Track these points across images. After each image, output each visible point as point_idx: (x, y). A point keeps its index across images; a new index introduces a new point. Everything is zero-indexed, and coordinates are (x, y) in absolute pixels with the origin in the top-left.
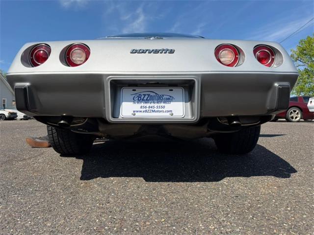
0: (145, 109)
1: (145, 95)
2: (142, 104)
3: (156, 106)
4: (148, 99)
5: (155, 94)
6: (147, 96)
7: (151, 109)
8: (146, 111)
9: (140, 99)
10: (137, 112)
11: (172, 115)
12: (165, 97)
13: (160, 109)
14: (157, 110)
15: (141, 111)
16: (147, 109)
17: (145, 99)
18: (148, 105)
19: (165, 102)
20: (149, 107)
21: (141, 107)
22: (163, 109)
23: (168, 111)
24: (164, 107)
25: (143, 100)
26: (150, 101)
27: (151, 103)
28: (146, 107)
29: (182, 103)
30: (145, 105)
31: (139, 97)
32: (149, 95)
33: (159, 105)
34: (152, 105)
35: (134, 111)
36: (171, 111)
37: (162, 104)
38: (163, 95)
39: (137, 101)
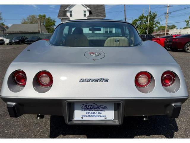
0: (89, 115)
1: (89, 105)
2: (87, 112)
3: (96, 113)
4: (91, 108)
5: (95, 105)
6: (90, 106)
7: (93, 114)
8: (90, 116)
9: (86, 108)
10: (84, 116)
11: (106, 118)
12: (102, 107)
13: (99, 115)
14: (96, 115)
15: (86, 116)
16: (91, 114)
17: (89, 108)
18: (91, 112)
19: (101, 110)
20: (92, 113)
21: (87, 113)
22: (100, 115)
23: (103, 116)
24: (101, 113)
25: (88, 108)
26: (92, 110)
27: (93, 111)
28: (90, 113)
29: (112, 111)
30: (89, 112)
31: (85, 107)
32: (91, 105)
33: (98, 112)
34: (93, 112)
35: (82, 116)
36: (105, 116)
37: (100, 112)
38: (100, 106)
39: (84, 109)
